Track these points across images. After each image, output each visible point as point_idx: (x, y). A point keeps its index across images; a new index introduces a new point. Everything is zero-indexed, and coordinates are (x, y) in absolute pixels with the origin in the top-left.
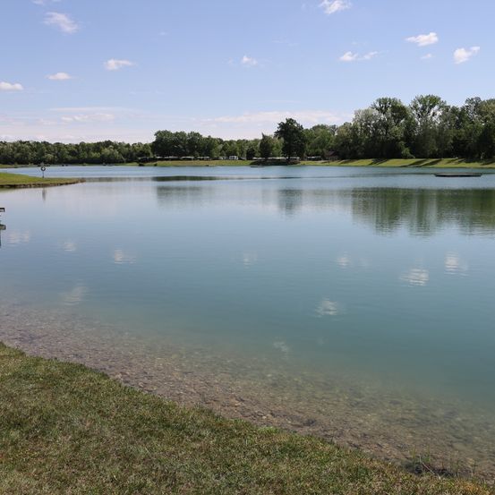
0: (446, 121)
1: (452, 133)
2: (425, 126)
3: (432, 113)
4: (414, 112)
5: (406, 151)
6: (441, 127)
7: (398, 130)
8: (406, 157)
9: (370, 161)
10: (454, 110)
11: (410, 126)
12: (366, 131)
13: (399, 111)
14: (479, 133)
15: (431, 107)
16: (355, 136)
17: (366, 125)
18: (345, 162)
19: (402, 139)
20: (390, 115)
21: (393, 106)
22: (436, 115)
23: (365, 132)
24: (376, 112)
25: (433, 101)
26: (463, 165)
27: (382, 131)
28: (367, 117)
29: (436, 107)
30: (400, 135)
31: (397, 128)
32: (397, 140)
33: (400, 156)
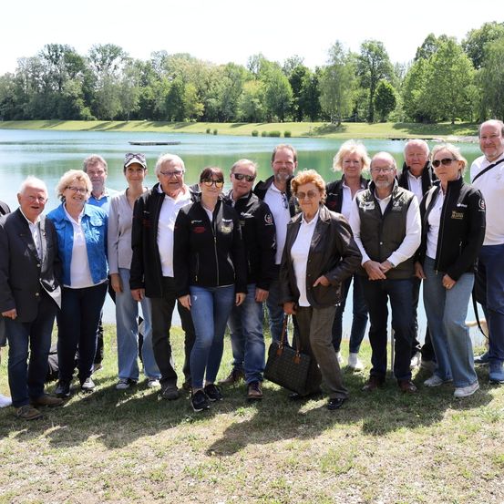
0: (130, 76)
1: (139, 91)
2: (106, 82)
3: (113, 66)
4: (92, 63)
5: (86, 111)
6: (125, 84)
7: (73, 86)
8: (86, 119)
9: (43, 123)
10: (139, 65)
11: (89, 81)
12: (34, 84)
13: (75, 63)
14: (167, 92)
15: (112, 58)
16: (20, 91)
17: (33, 76)
18: (9, 124)
19: (80, 96)
20: (63, 66)
21: (66, 56)
22: (118, 70)
23: (32, 86)
24: (44, 62)
25: (115, 52)
26: (152, 128)
27: (55, 87)
28: (36, 67)
29: (118, 59)
30: (77, 91)
31: (71, 83)
32: (74, 98)
33: (79, 118)
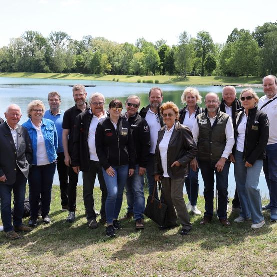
0: (71, 49)
1: (75, 57)
2: (58, 52)
3: (62, 43)
4: (50, 42)
5: (46, 68)
6: (68, 53)
7: (40, 54)
8: (46, 72)
9: (22, 74)
10: (76, 43)
11: (48, 51)
12: (19, 53)
13: (41, 41)
14: (92, 57)
15: (62, 39)
16: (10, 56)
17: (18, 48)
18: (4, 74)
19: (43, 59)
20: (34, 43)
21: (36, 37)
22: (65, 45)
23: (17, 53)
24: (24, 40)
25: (63, 35)
26: (83, 77)
27: (30, 54)
28: (19, 43)
29: (65, 39)
30: (42, 57)
31: (39, 52)
32: (40, 60)
33: (43, 71)
